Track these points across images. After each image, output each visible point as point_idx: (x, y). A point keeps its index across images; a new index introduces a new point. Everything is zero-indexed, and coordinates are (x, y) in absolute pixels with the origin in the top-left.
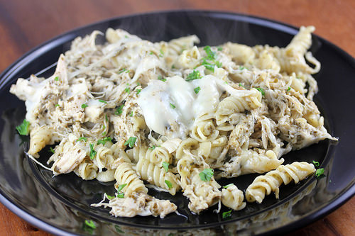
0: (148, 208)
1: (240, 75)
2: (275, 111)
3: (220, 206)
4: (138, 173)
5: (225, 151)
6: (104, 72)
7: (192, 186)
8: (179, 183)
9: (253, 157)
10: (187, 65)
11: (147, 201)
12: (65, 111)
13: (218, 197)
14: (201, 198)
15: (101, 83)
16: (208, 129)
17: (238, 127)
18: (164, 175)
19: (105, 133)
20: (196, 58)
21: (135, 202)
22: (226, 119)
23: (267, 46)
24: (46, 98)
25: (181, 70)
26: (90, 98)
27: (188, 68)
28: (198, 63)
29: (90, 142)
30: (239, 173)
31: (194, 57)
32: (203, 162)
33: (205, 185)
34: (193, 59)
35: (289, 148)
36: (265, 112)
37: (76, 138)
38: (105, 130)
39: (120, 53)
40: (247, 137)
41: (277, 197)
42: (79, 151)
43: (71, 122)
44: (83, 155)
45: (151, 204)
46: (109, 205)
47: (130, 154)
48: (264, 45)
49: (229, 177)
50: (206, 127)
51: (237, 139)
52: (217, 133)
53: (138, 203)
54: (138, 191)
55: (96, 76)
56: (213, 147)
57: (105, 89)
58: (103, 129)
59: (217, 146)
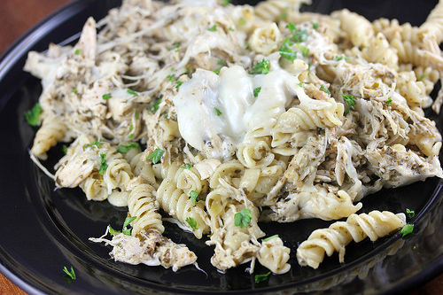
0: (156, 255)
1: (333, 68)
2: (366, 130)
3: (252, 265)
4: (156, 203)
5: (280, 184)
6: (151, 45)
7: (222, 231)
8: (209, 223)
9: (317, 196)
10: (259, 50)
11: (158, 244)
12: (83, 102)
13: (252, 252)
14: (228, 251)
15: (141, 62)
16: (260, 150)
17: (302, 152)
18: (189, 210)
19: (132, 135)
20: (274, 40)
21: (142, 245)
22: (286, 139)
23: (395, 22)
24: (62, 79)
25: (252, 53)
26: (115, 86)
27: (261, 53)
28: (275, 47)
29: (104, 149)
30: (295, 218)
31: (271, 38)
32: (244, 198)
33: (239, 233)
34: (268, 40)
35: (378, 186)
36: (349, 131)
37: (87, 142)
38: (132, 132)
39: (172, 22)
40: (313, 168)
41: (341, 260)
42: (85, 162)
43: (89, 115)
44: (89, 168)
45: (162, 250)
46: (112, 243)
47: (157, 171)
48: (390, 20)
49: (281, 221)
50: (257, 148)
51: (297, 170)
52: (271, 157)
53: (145, 246)
54: (149, 229)
55: (138, 51)
56: (261, 178)
57: (145, 71)
58: (130, 130)
59: (267, 177)
